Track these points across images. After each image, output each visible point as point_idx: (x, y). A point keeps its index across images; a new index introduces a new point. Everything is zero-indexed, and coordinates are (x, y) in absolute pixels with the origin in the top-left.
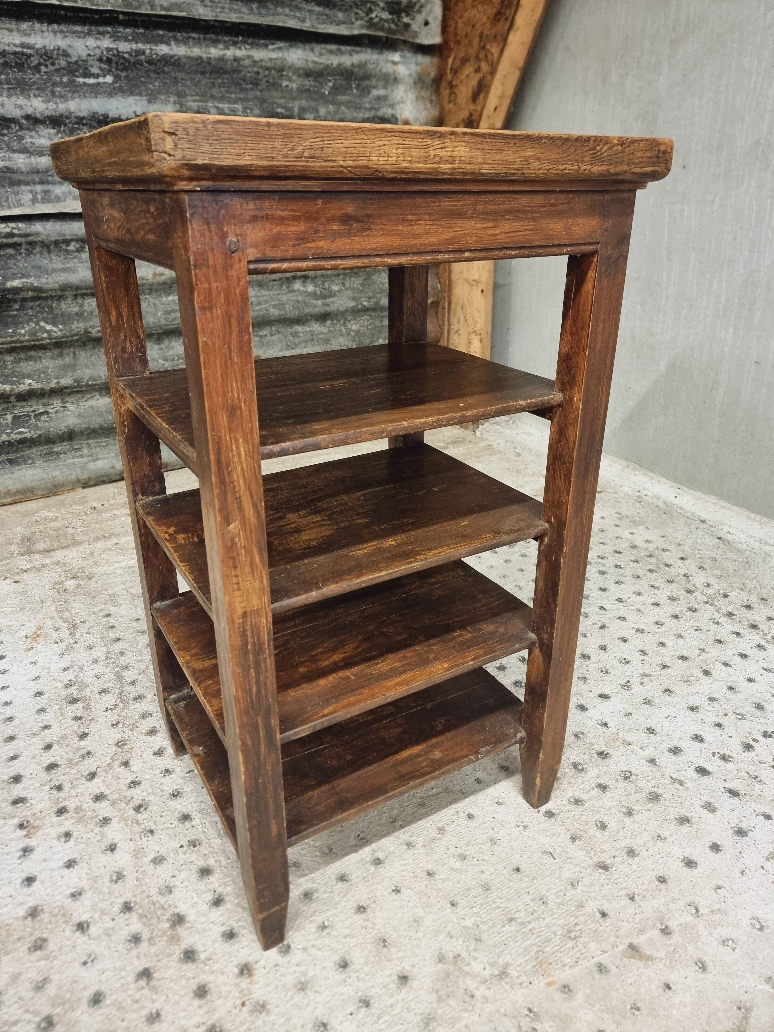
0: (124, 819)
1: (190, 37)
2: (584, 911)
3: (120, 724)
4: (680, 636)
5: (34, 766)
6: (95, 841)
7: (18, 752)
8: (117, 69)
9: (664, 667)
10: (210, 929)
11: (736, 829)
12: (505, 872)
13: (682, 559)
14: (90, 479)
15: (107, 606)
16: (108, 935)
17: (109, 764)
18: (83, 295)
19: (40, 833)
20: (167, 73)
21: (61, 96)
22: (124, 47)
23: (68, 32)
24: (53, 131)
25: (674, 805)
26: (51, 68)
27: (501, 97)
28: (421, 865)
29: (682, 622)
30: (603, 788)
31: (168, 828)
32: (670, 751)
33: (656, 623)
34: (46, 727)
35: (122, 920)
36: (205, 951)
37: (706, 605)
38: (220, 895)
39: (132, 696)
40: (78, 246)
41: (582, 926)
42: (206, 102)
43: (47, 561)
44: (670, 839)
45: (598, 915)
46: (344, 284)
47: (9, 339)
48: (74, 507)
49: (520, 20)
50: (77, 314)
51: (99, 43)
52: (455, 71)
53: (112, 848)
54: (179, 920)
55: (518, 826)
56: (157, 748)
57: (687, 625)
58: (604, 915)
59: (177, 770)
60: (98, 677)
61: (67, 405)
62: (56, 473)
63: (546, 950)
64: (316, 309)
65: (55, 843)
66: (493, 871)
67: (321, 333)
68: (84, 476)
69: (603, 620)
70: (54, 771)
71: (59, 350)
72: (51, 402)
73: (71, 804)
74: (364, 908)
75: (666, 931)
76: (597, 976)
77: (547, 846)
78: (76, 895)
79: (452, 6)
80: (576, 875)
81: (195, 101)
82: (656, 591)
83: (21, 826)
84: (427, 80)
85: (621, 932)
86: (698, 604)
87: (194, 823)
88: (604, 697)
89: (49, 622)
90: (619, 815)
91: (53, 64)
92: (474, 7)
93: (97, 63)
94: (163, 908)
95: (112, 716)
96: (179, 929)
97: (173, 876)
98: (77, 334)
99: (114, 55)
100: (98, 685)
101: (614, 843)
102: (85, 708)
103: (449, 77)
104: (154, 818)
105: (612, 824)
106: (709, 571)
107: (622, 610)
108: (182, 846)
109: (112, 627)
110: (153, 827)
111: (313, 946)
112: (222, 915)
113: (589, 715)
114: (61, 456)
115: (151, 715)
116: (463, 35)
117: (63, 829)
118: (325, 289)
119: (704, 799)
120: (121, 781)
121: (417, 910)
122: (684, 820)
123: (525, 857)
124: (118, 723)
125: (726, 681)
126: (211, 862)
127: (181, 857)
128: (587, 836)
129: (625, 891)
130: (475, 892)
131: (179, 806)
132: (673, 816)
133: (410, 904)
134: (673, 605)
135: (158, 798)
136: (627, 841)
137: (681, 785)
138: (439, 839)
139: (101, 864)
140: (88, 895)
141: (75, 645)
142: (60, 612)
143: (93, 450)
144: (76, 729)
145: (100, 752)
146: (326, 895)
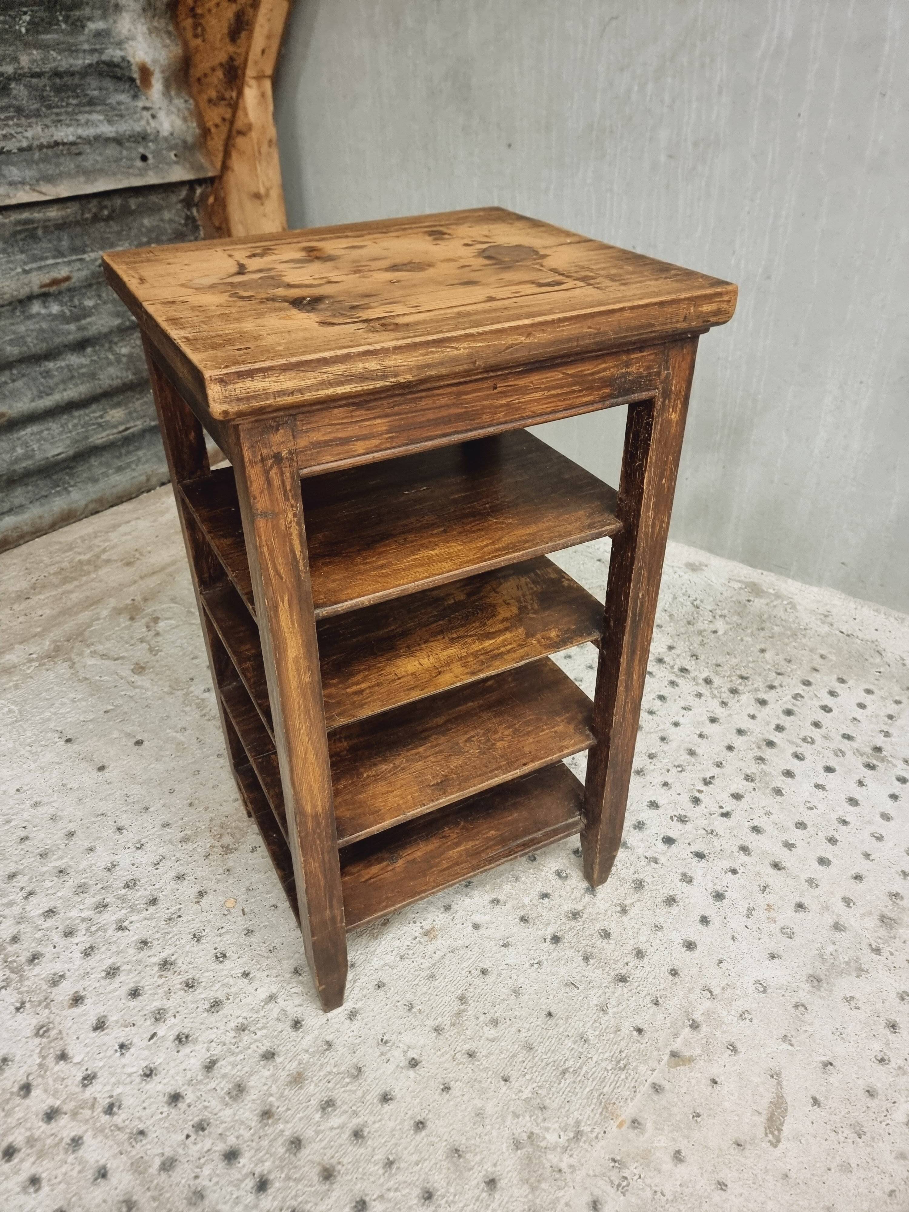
2: (622, 1034)
3: (28, 1005)
6: (75, 1173)
11: (714, 894)
12: (539, 1022)
17: (41, 1065)
25: (658, 887)
27: (269, 37)
28: (458, 1048)
31: (161, 1120)
32: (635, 827)
38: (262, 1176)
39: (23, 959)
41: (626, 1051)
44: (666, 925)
45: (635, 1033)
46: (99, 296)
53: (103, 1174)
55: (532, 965)
56: (93, 1019)
58: (640, 1031)
63: (605, 1090)
65: (22, 1199)
66: (528, 1026)
67: (82, 366)
73: (17, 1138)
74: (422, 1123)
75: (695, 1026)
76: (655, 1097)
77: (566, 978)
80: (602, 998)
85: (661, 1043)
87: (188, 1101)
90: (615, 916)
97: (196, 1177)
101: (622, 949)
104: (138, 1115)
105: (614, 929)
108: (188, 1136)
110: (141, 1127)
111: (389, 1190)
112: (274, 1198)
115: (63, 976)
117: (24, 1176)
118: (75, 307)
119: (680, 871)
120: (69, 1082)
121: (475, 1102)
122: (671, 901)
123: (551, 997)
124: (23, 1003)
125: (656, 732)
126: (232, 1140)
127: (194, 1150)
128: (596, 950)
129: (648, 998)
130: (520, 1058)
131: (159, 1087)
132: (660, 900)
133: (466, 1098)
134: (583, 654)
135: (129, 1087)
136: (632, 942)
137: (656, 863)
138: (463, 1011)
139: (98, 1199)
145: (19, 1053)
146: (377, 1125)
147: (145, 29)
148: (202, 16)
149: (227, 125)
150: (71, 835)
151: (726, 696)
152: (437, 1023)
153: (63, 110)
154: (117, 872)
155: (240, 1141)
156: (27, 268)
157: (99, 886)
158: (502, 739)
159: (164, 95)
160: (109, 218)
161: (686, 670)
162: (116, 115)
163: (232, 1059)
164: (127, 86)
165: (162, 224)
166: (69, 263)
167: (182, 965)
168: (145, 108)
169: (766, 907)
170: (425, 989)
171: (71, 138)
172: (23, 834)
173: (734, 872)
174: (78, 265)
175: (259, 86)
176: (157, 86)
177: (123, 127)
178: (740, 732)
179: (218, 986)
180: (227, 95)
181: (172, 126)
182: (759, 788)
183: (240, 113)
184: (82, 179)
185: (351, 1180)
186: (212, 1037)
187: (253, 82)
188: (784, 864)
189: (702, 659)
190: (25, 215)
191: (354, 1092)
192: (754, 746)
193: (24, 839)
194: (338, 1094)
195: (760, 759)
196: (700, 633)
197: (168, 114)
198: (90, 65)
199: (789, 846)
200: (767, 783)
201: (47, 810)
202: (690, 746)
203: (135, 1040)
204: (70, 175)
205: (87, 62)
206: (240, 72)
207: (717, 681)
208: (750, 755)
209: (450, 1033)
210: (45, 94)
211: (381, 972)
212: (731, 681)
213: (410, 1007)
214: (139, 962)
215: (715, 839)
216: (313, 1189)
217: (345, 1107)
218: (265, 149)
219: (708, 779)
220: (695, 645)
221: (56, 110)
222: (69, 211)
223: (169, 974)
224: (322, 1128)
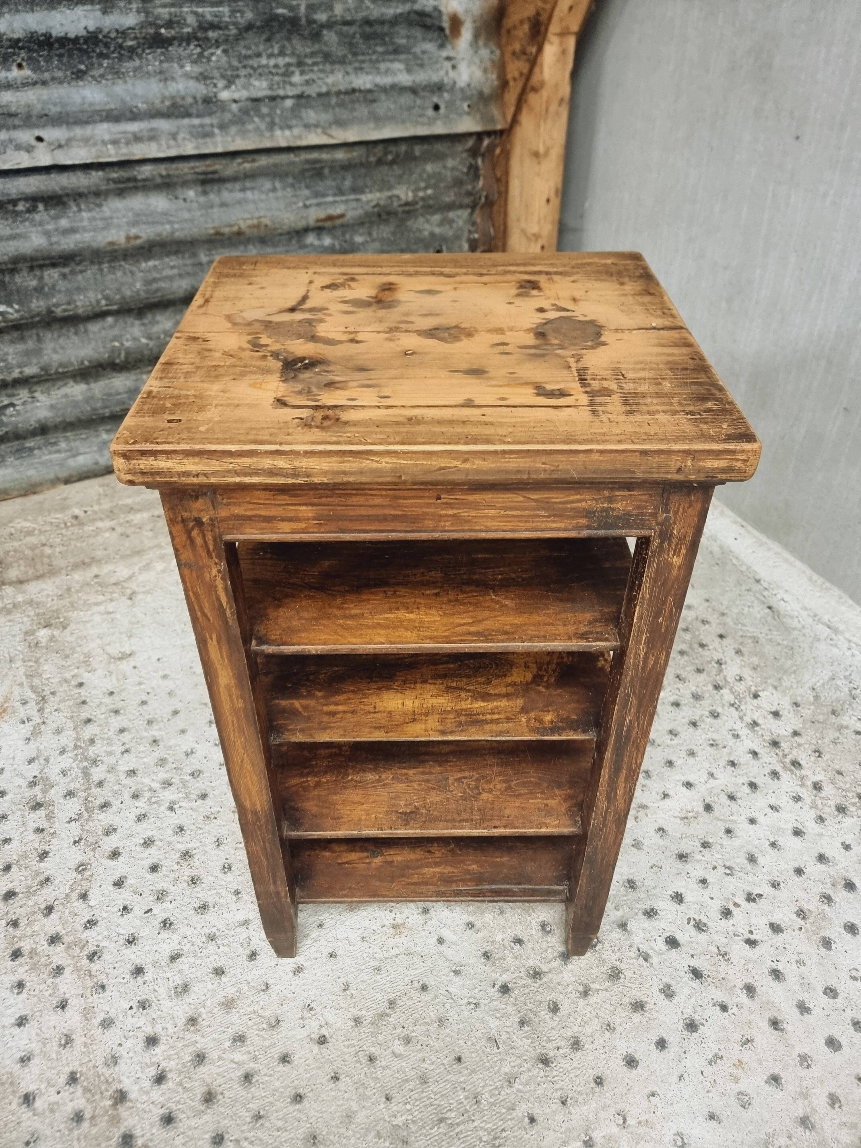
0: (77, 969)
2: (514, 1115)
3: (83, 842)
4: (692, 753)
6: (47, 994)
9: (665, 796)
11: (688, 1021)
12: (446, 1061)
13: (721, 636)
14: (71, 476)
15: (82, 671)
16: (52, 1111)
17: (67, 896)
18: (41, 267)
25: (633, 986)
28: (365, 1047)
29: (699, 731)
31: (120, 983)
32: (645, 912)
33: (671, 732)
35: (67, 1093)
36: (143, 1136)
37: (732, 709)
38: (163, 1071)
39: (98, 803)
40: (28, 205)
41: (508, 1132)
43: (20, 598)
44: (619, 1029)
45: (527, 1120)
48: (52, 515)
50: (35, 289)
53: (63, 1005)
54: (121, 1097)
56: (117, 876)
57: (704, 736)
58: (532, 1120)
60: (64, 773)
61: (37, 395)
62: (32, 472)
65: (7, 994)
66: (434, 1059)
68: (64, 474)
70: (11, 902)
71: (19, 333)
72: (16, 392)
73: (26, 946)
74: (301, 1097)
75: (589, 1144)
77: (493, 1032)
78: (25, 1060)
80: (516, 1070)
86: (723, 706)
87: (146, 978)
89: (16, 690)
90: (574, 995)
94: (107, 1081)
95: (75, 830)
96: (120, 1109)
97: (120, 1045)
98: (38, 315)
100: (62, 785)
101: (562, 1031)
102: (49, 817)
104: (107, 970)
105: (565, 1007)
106: (745, 658)
109: (84, 702)
110: (105, 982)
111: (246, 1139)
112: (163, 1094)
114: (36, 452)
117: (16, 978)
118: (345, 241)
119: (665, 980)
120: (77, 919)
121: (352, 1103)
122: (638, 1006)
123: (469, 1043)
124: (80, 839)
125: (725, 821)
126: (158, 1029)
128: (537, 1020)
129: (559, 1093)
130: (411, 1085)
131: (133, 957)
132: (627, 1000)
133: (346, 1096)
134: (695, 707)
135: (113, 944)
136: (576, 1029)
137: (646, 960)
138: (387, 1015)
139: (51, 1024)
140: (35, 1061)
141: (43, 727)
142: (29, 676)
143: (73, 444)
144: (36, 845)
145: (59, 878)
146: (267, 1078)
149: (523, 79)
150: (176, 713)
151: (829, 811)
152: (360, 1014)
153: (367, 57)
154: (192, 759)
155: (163, 1033)
156: (308, 203)
157: (174, 766)
158: (490, 791)
159: (471, 44)
160: (393, 162)
161: (800, 765)
162: (417, 65)
163: (192, 960)
164: (435, 35)
165: (443, 171)
166: (347, 201)
167: (196, 862)
168: (448, 58)
169: (736, 1062)
170: (366, 978)
171: (368, 86)
172: (144, 698)
173: (724, 1008)
174: (354, 204)
175: (561, 43)
176: (466, 34)
177: (421, 77)
178: (822, 858)
179: (213, 892)
180: (528, 50)
181: (471, 77)
182: (807, 931)
184: (372, 125)
185: (223, 1113)
186: (188, 933)
187: (556, 39)
188: (785, 1025)
189: (825, 759)
190: (314, 155)
191: (264, 1039)
192: (828, 881)
193: (144, 703)
194: (252, 1034)
195: (828, 899)
196: (840, 728)
197: (469, 65)
198: (401, 14)
199: (803, 1008)
200: (819, 928)
201: (169, 684)
202: (754, 851)
203: (136, 908)
204: (361, 121)
205: (399, 11)
206: (543, 29)
207: (828, 790)
208: (819, 889)
209: (366, 1029)
210: (354, 41)
211: (339, 943)
212: (845, 797)
213: (346, 988)
214: (170, 843)
215: (723, 964)
216: (193, 1104)
217: (251, 1048)
218: (553, 107)
219: (754, 896)
220: (826, 740)
221: (361, 58)
222: (355, 154)
223: (185, 864)
224: (225, 1056)
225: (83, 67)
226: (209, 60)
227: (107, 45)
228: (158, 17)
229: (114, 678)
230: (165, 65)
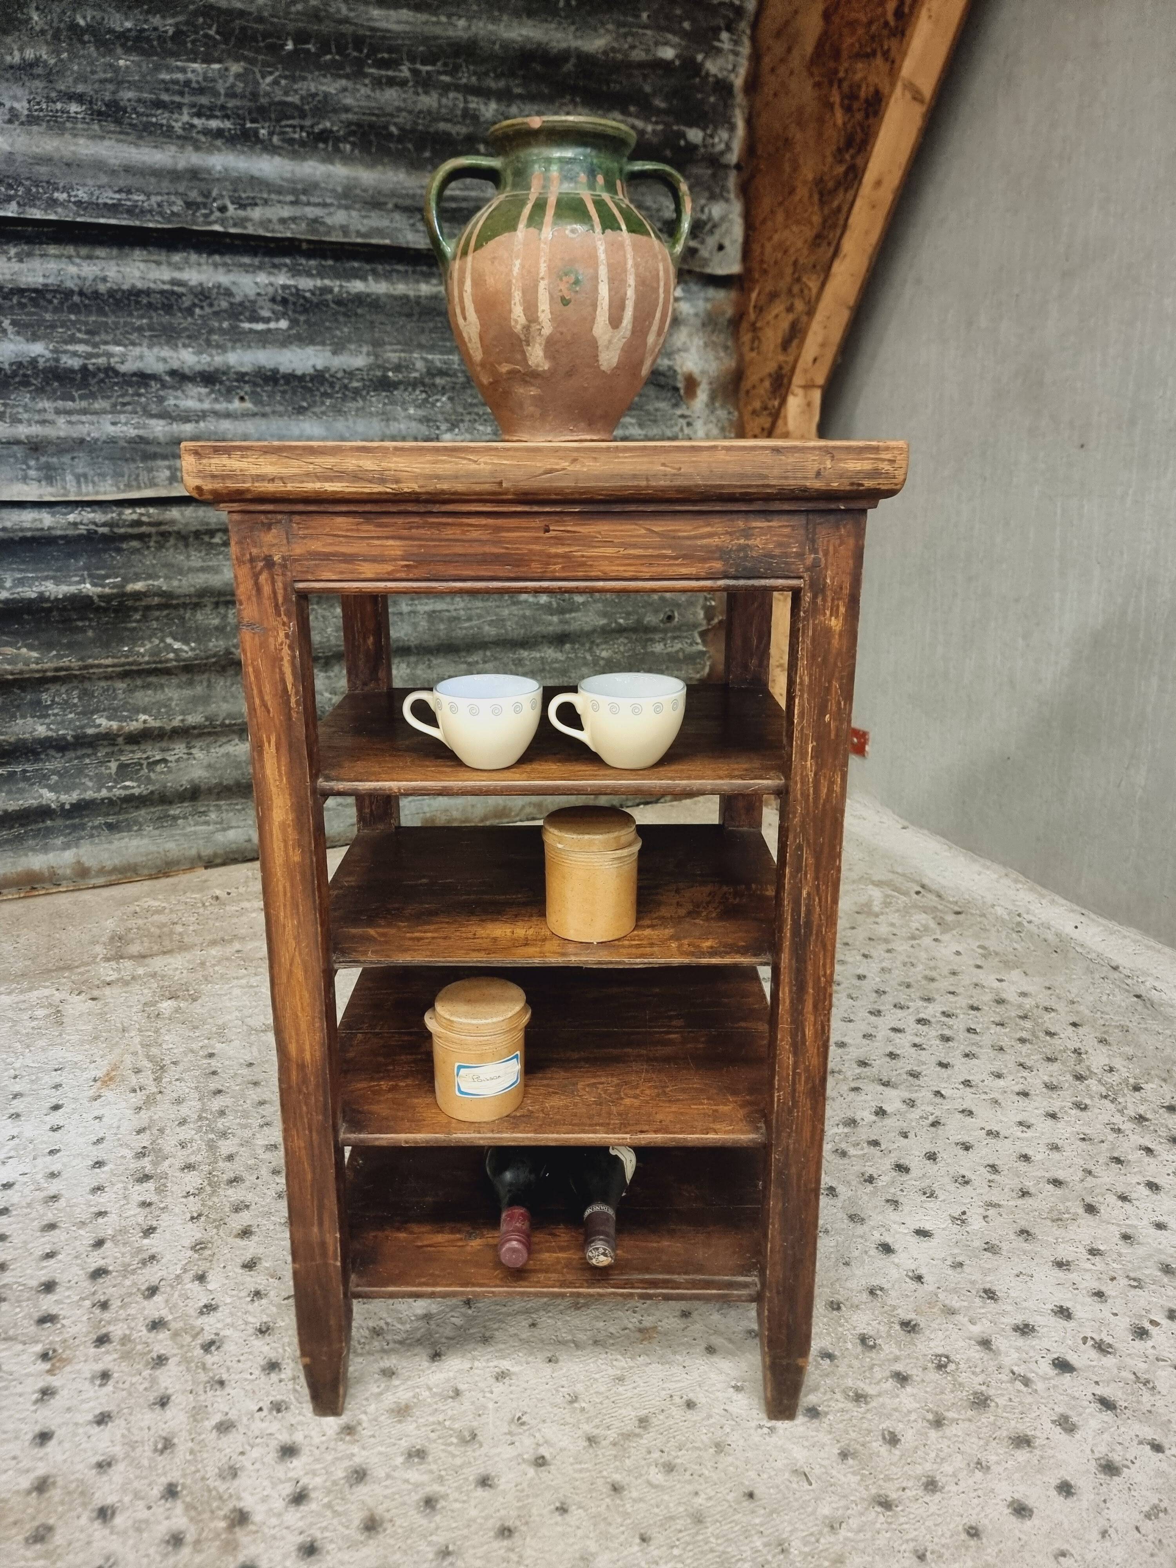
0: (186, 1360)
1: (393, 271)
3: (203, 1218)
4: (1055, 1148)
5: (76, 1270)
6: (141, 1388)
7: (57, 1247)
8: (294, 311)
9: (1025, 1194)
10: (283, 1538)
11: (1103, 1462)
12: (730, 1497)
13: (1074, 1025)
14: (216, 855)
15: (212, 1042)
16: (139, 1530)
17: (178, 1276)
19: (68, 1368)
20: (362, 316)
21: (218, 346)
22: (306, 284)
23: (234, 265)
24: (204, 391)
25: (1011, 1417)
26: (208, 310)
27: (823, 345)
28: (605, 1473)
29: (1061, 1124)
30: (902, 1379)
31: (246, 1380)
32: (1017, 1329)
33: (1021, 1124)
34: (101, 1214)
35: (161, 1509)
37: (1104, 1101)
38: (304, 1489)
39: (225, 1177)
42: (411, 352)
43: (141, 971)
44: (995, 1469)
47: (123, 660)
48: (188, 894)
49: (849, 245)
50: (217, 628)
51: (272, 279)
52: (760, 310)
53: (163, 1402)
54: (241, 1518)
56: (248, 1256)
57: (1069, 1129)
59: (272, 1294)
60: (183, 1145)
61: (193, 751)
62: (171, 845)
64: (551, 628)
65: (87, 1385)
66: (712, 1493)
67: (556, 661)
68: (207, 851)
69: (938, 1113)
70: (101, 1280)
71: (189, 675)
72: (172, 745)
73: (117, 1331)
74: (510, 1530)
77: (800, 1462)
78: (103, 1466)
79: (757, 224)
80: (840, 1512)
81: (395, 351)
82: (1026, 1074)
83: (44, 1356)
84: (721, 320)
86: (1091, 1097)
87: (283, 1376)
88: (922, 1233)
89: (128, 1059)
90: (920, 1424)
91: (211, 305)
92: (786, 227)
93: (270, 305)
94: (221, 1498)
95: (194, 1206)
96: (240, 1533)
97: (242, 1453)
98: (214, 656)
99: (292, 294)
100: (181, 1157)
101: (907, 1467)
102: (159, 1191)
103: (752, 316)
104: (229, 1363)
105: (909, 1437)
106: (1115, 1048)
107: (969, 1099)
108: (260, 1409)
109: (214, 1073)
110: (225, 1377)
112: (302, 1518)
113: (896, 1260)
114: (180, 822)
115: (247, 1207)
116: (772, 262)
117: (99, 1367)
119: (1059, 1410)
120: (190, 1303)
121: (588, 1542)
122: (1022, 1441)
123: (765, 1476)
124: (200, 1215)
125: (1119, 1225)
126: (298, 1437)
127: (258, 1426)
128: (866, 1452)
129: (912, 1544)
130: (679, 1524)
131: (265, 1350)
132: (1004, 1433)
133: (580, 1533)
134: (1050, 1098)
135: (238, 1333)
136: (928, 1466)
137: (1026, 1385)
138: (638, 1435)
139: (145, 1424)
140: (119, 1467)
141: (159, 1096)
142: (146, 1046)
143: (224, 815)
144: (140, 1219)
145: (168, 1257)
146: (457, 1505)
147: (701, 343)
148: (761, 329)
152: (596, 1432)
155: (305, 1442)
159: (707, 405)
164: (669, 394)
168: (683, 416)
170: (603, 1389)
173: (1156, 1447)
175: (806, 396)
176: (702, 396)
177: (655, 431)
180: (770, 406)
181: (707, 435)
183: (780, 422)
185: (392, 1546)
187: (800, 392)
191: (454, 1456)
194: (436, 1450)
197: (707, 423)
202: (1169, 1261)
206: (785, 381)
209: (605, 1451)
211: (563, 1347)
213: (574, 1399)
215: (1145, 1393)
216: (347, 1532)
217: (434, 1467)
224: (396, 1474)
225: (305, 404)
226: (433, 405)
227: (332, 385)
228: (388, 361)
229: (255, 1049)
230: (389, 407)
